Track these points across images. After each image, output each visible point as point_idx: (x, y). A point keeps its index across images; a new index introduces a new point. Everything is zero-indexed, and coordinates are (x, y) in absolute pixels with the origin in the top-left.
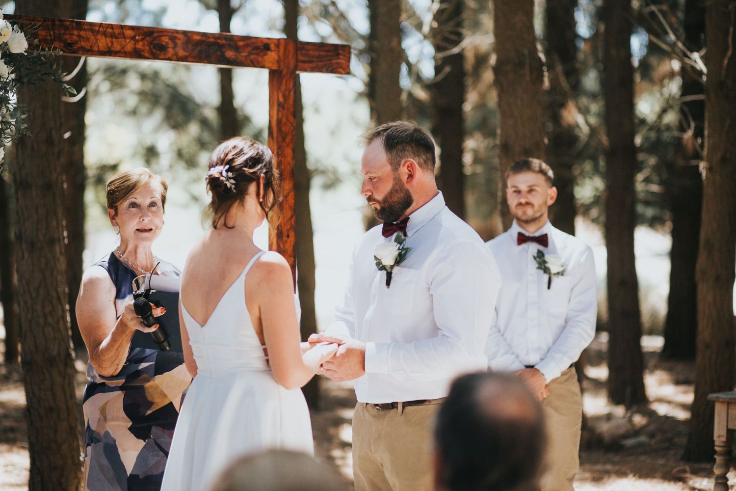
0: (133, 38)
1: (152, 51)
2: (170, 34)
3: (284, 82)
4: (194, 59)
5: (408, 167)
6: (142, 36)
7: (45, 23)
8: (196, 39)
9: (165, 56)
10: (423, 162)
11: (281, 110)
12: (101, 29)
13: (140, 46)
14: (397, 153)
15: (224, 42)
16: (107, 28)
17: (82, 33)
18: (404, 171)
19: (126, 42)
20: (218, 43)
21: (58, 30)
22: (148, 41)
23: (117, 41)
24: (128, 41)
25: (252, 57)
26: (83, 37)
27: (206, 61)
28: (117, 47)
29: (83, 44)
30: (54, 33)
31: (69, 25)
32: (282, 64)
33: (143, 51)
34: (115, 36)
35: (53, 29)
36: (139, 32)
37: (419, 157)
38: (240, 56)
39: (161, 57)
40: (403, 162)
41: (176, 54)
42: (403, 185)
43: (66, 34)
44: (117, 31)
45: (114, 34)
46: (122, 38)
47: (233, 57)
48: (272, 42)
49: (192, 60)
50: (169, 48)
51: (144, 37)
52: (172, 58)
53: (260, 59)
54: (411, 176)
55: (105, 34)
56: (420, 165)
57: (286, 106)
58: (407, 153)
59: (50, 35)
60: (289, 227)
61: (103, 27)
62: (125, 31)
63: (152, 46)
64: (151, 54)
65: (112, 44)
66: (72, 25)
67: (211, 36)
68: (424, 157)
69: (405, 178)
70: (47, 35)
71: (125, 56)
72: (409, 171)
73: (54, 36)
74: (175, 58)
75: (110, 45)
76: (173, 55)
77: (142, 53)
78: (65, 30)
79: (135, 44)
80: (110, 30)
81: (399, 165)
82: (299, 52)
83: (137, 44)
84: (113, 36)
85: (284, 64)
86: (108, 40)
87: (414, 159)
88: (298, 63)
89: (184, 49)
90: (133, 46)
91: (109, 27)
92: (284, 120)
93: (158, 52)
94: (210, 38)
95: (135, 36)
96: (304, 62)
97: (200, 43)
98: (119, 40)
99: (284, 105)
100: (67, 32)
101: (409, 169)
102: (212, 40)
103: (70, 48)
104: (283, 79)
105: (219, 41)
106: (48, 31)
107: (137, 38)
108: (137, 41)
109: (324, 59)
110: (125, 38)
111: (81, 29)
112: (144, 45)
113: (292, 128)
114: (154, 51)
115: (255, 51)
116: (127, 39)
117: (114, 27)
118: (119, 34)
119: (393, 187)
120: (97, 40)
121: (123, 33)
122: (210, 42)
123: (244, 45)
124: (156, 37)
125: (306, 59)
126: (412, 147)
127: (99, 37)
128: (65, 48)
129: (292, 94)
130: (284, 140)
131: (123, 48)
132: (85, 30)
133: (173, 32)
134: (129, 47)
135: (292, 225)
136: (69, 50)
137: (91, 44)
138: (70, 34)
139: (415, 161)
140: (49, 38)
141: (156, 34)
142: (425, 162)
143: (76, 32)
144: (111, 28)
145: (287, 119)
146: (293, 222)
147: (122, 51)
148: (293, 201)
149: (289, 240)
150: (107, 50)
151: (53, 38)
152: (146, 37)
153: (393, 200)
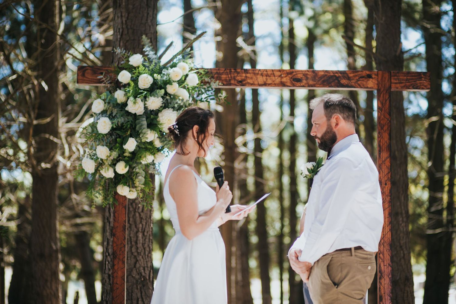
0: (280, 76)
1: (292, 82)
2: (304, 73)
3: (382, 95)
4: (320, 85)
5: (336, 119)
6: (285, 74)
7: (225, 71)
8: (321, 74)
9: (300, 84)
10: (346, 117)
11: (380, 112)
12: (260, 72)
13: (284, 80)
14: (330, 110)
15: (340, 75)
16: (263, 72)
17: (248, 75)
18: (333, 121)
19: (275, 78)
20: (335, 76)
21: (234, 74)
22: (289, 77)
23: (270, 78)
24: (276, 78)
25: (359, 82)
26: (249, 77)
27: (328, 86)
28: (269, 81)
29: (249, 81)
30: (231, 76)
31: (240, 71)
32: (380, 85)
33: (286, 82)
34: (268, 76)
35: (230, 74)
36: (284, 72)
37: (343, 114)
38: (351, 82)
39: (297, 85)
40: (333, 116)
41: (308, 83)
42: (332, 129)
43: (238, 76)
44: (269, 73)
45: (268, 74)
46: (273, 76)
47: (346, 83)
48: (373, 73)
49: (318, 86)
50: (303, 80)
51: (286, 75)
52: (305, 86)
53: (365, 83)
54: (337, 124)
55: (262, 75)
56: (344, 118)
57: (383, 109)
58: (336, 111)
59: (229, 77)
60: (386, 179)
61: (261, 71)
62: (274, 72)
63: (292, 80)
64: (291, 84)
65: (267, 80)
66: (242, 71)
67: (331, 72)
68: (347, 114)
69: (333, 125)
70: (226, 78)
71: (275, 86)
72: (337, 121)
73: (231, 77)
74: (307, 85)
75: (265, 80)
76: (306, 84)
77: (286, 84)
78: (238, 74)
79: (281, 79)
80: (265, 72)
81: (331, 118)
82: (392, 78)
83: (282, 79)
84: (267, 75)
85: (382, 85)
86: (265, 78)
87: (340, 114)
88: (392, 84)
89: (313, 80)
90: (280, 80)
91: (265, 71)
92: (382, 116)
93: (296, 83)
94: (330, 73)
95: (281, 75)
96: (396, 83)
97: (324, 76)
98: (271, 78)
99: (382, 109)
100: (239, 75)
101: (337, 120)
102: (332, 74)
103: (241, 83)
104: (381, 94)
105: (336, 75)
106: (227, 75)
107: (282, 76)
108: (282, 78)
109: (410, 81)
110: (274, 76)
111: (247, 73)
112: (287, 79)
113: (388, 121)
114: (293, 82)
115: (361, 79)
116: (276, 76)
117: (267, 71)
118: (271, 74)
119: (327, 130)
120: (257, 78)
121: (274, 74)
122: (330, 75)
123: (354, 76)
124: (295, 75)
125: (398, 81)
126: (340, 107)
127: (258, 76)
128: (238, 84)
129: (388, 102)
130: (382, 128)
131: (274, 81)
132: (250, 73)
133: (305, 72)
134: (278, 80)
135: (389, 178)
136: (240, 84)
137: (253, 80)
138: (240, 76)
139: (341, 116)
140: (228, 79)
141: (294, 73)
142: (347, 117)
143: (244, 75)
144: (266, 71)
145: (384, 116)
146: (389, 176)
147: (273, 83)
148: (389, 164)
149: (387, 186)
150: (263, 83)
151: (230, 78)
152: (288, 75)
153: (326, 137)
